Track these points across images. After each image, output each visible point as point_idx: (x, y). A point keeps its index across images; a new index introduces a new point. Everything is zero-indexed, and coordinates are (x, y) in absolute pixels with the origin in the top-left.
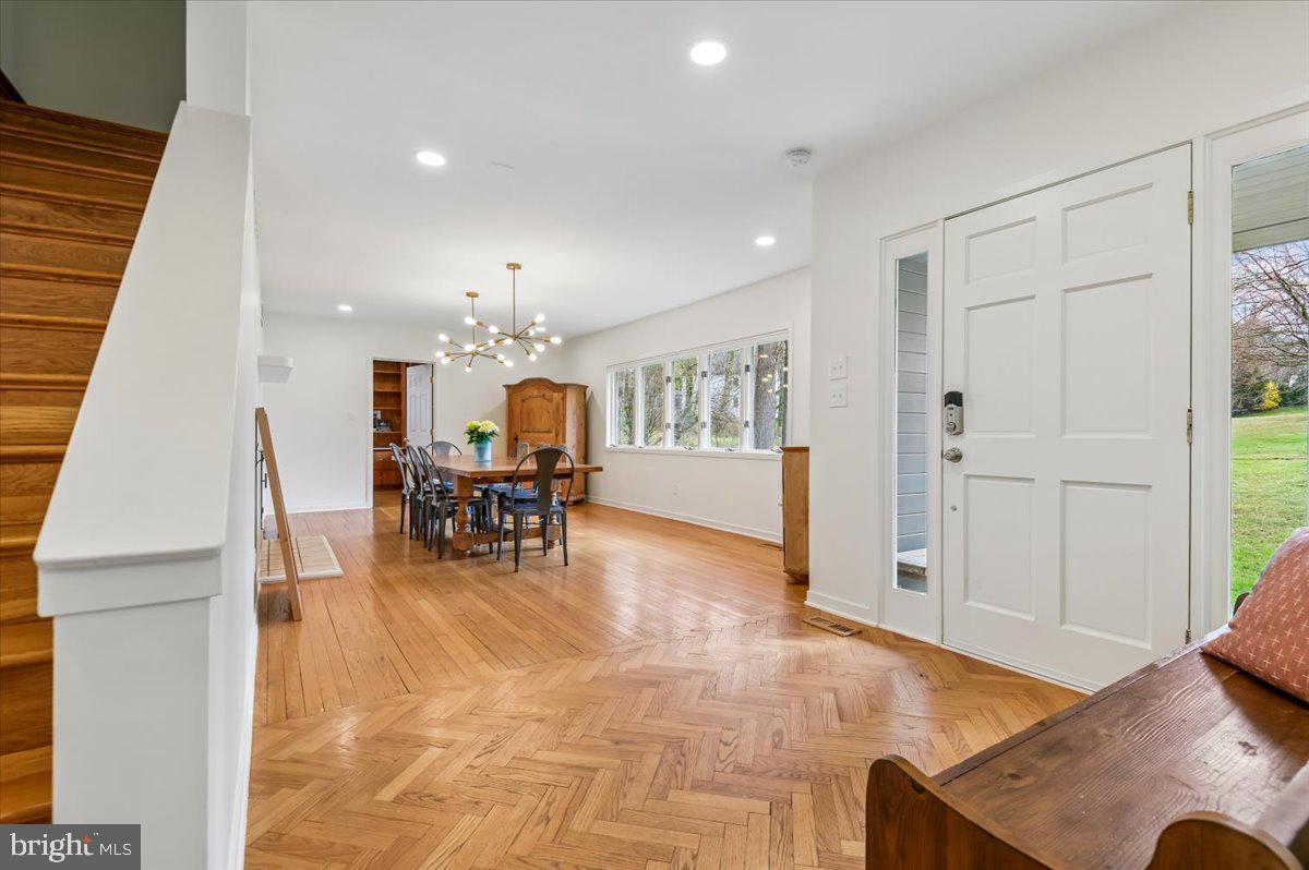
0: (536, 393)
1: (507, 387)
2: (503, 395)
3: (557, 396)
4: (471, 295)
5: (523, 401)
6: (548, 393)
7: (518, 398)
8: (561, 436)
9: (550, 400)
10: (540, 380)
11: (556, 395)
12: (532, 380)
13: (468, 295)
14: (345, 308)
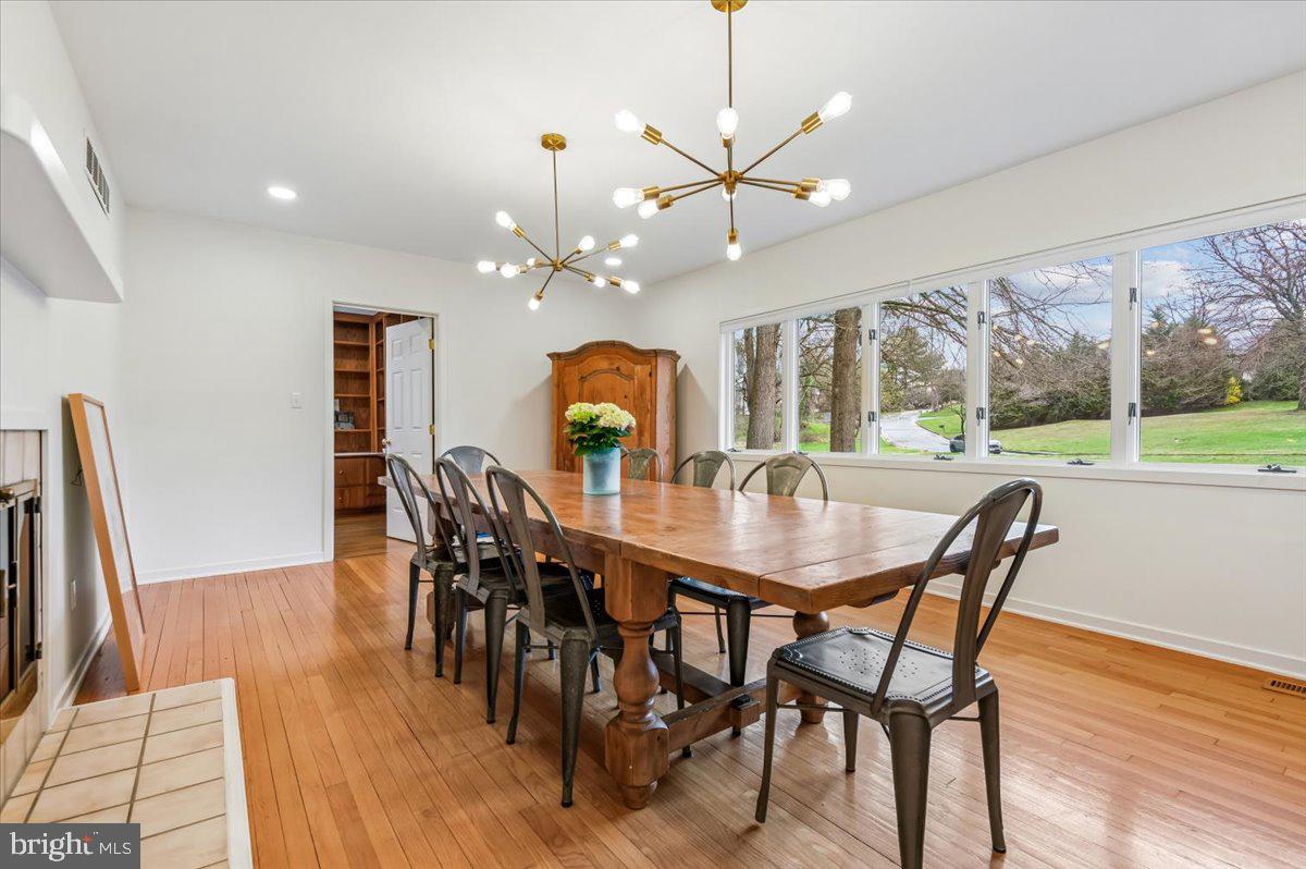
0: (604, 365)
1: (554, 356)
2: (546, 369)
3: (640, 370)
4: (553, 143)
5: (583, 378)
6: (625, 366)
7: (574, 373)
8: (647, 436)
9: (630, 377)
10: (612, 344)
11: (638, 368)
12: (599, 345)
13: (545, 144)
14: (282, 193)
